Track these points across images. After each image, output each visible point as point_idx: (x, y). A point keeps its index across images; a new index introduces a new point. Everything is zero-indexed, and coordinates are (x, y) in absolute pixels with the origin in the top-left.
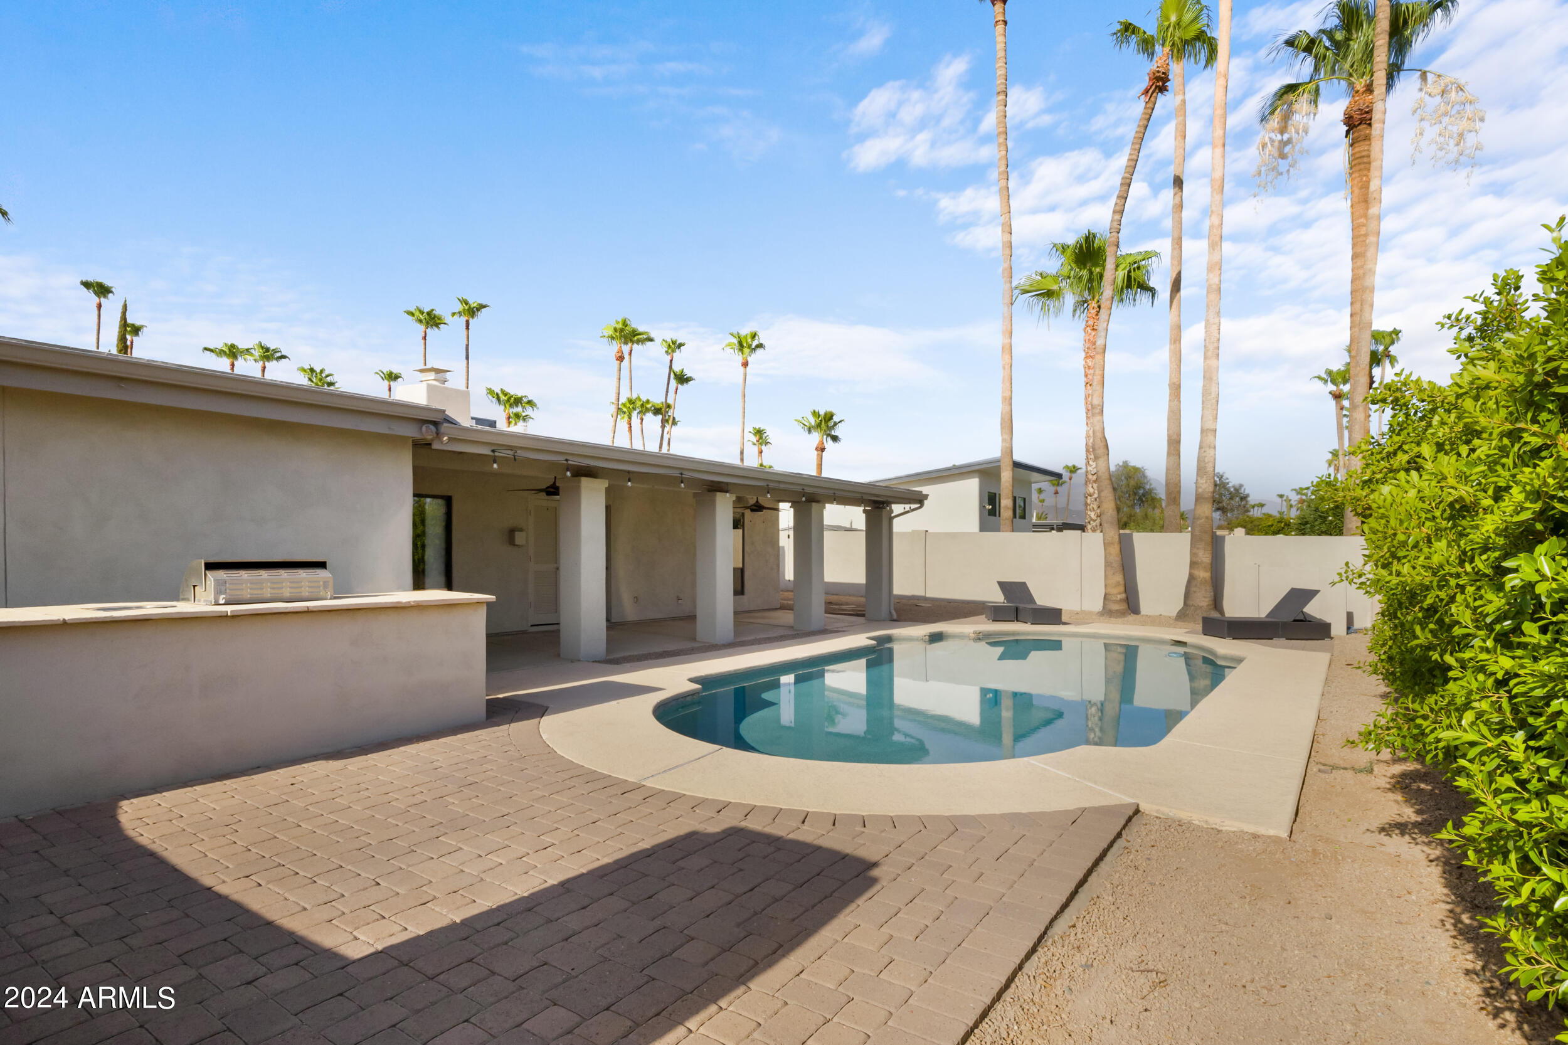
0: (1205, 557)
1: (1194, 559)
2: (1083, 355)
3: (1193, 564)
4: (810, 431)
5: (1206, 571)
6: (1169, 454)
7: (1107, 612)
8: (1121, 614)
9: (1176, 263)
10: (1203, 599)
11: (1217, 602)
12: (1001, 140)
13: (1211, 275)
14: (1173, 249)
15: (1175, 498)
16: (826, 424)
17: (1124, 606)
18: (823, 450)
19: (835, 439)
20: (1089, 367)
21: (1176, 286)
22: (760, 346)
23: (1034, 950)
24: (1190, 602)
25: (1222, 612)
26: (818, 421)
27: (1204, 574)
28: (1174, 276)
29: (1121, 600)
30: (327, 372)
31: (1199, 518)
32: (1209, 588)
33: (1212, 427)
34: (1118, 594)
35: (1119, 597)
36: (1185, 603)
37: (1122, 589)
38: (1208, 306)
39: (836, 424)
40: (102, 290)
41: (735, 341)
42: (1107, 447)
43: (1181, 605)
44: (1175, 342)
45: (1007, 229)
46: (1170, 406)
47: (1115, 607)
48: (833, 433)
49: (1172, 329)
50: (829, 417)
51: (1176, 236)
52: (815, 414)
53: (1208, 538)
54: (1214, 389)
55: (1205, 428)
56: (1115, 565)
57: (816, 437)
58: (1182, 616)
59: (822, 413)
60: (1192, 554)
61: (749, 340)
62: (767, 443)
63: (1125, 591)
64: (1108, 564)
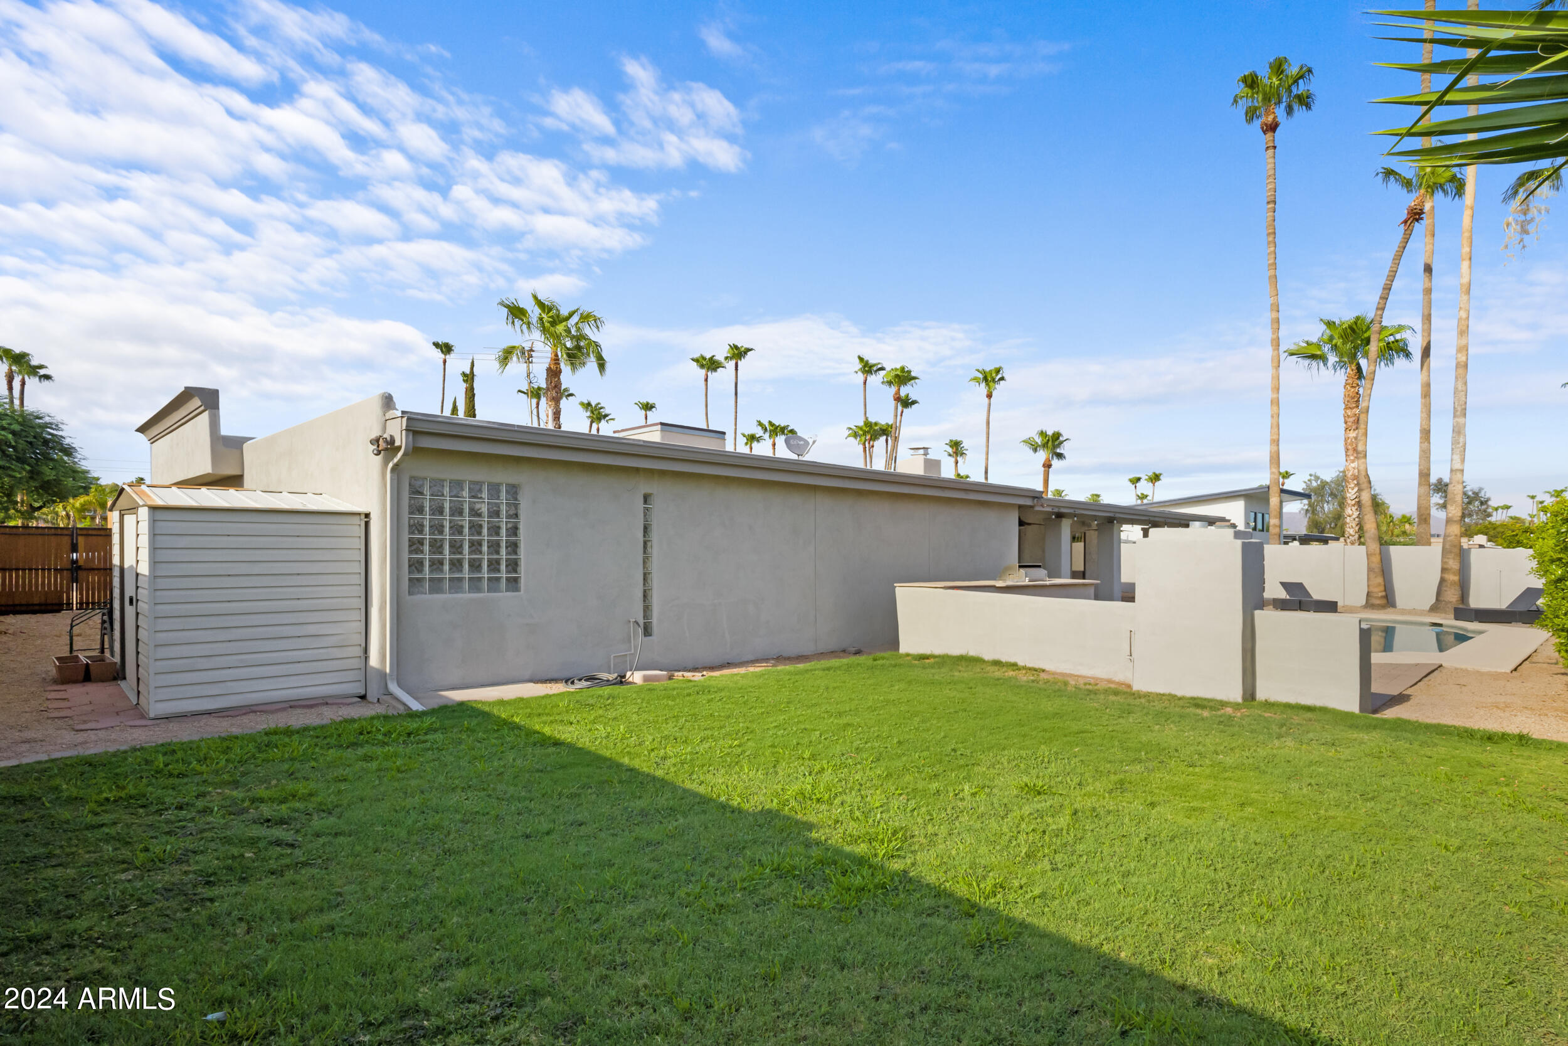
0: (1454, 564)
1: (1445, 566)
2: (1343, 406)
3: (1444, 570)
4: (1035, 450)
5: (1455, 575)
6: (1420, 484)
7: (1369, 605)
8: (1383, 607)
9: (1426, 334)
10: (1452, 596)
11: (1464, 596)
12: (1271, 239)
13: (1459, 355)
14: (1423, 324)
15: (1425, 519)
16: (1052, 443)
17: (1384, 601)
18: (1049, 466)
19: (1060, 456)
20: (1348, 416)
21: (1426, 352)
22: (1002, 379)
23: (1420, 681)
24: (1441, 598)
25: (1468, 604)
26: (1045, 441)
27: (1453, 578)
28: (1425, 345)
29: (1382, 597)
30: (602, 405)
31: (1449, 536)
32: (1458, 588)
33: (1461, 468)
34: (1379, 592)
35: (1380, 594)
36: (1437, 599)
37: (1382, 588)
38: (1456, 378)
39: (1062, 442)
40: (446, 349)
41: (981, 376)
42: (1370, 482)
43: (1434, 600)
44: (1425, 397)
45: (1276, 308)
46: (1421, 447)
47: (1378, 602)
48: (1058, 451)
49: (1422, 387)
50: (1057, 436)
51: (1426, 313)
52: (1042, 434)
53: (1456, 550)
54: (1461, 440)
55: (1454, 468)
56: (1376, 570)
57: (1042, 455)
58: (1434, 609)
59: (1050, 433)
60: (1443, 562)
61: (994, 375)
62: (962, 454)
63: (1385, 590)
64: (1370, 570)
